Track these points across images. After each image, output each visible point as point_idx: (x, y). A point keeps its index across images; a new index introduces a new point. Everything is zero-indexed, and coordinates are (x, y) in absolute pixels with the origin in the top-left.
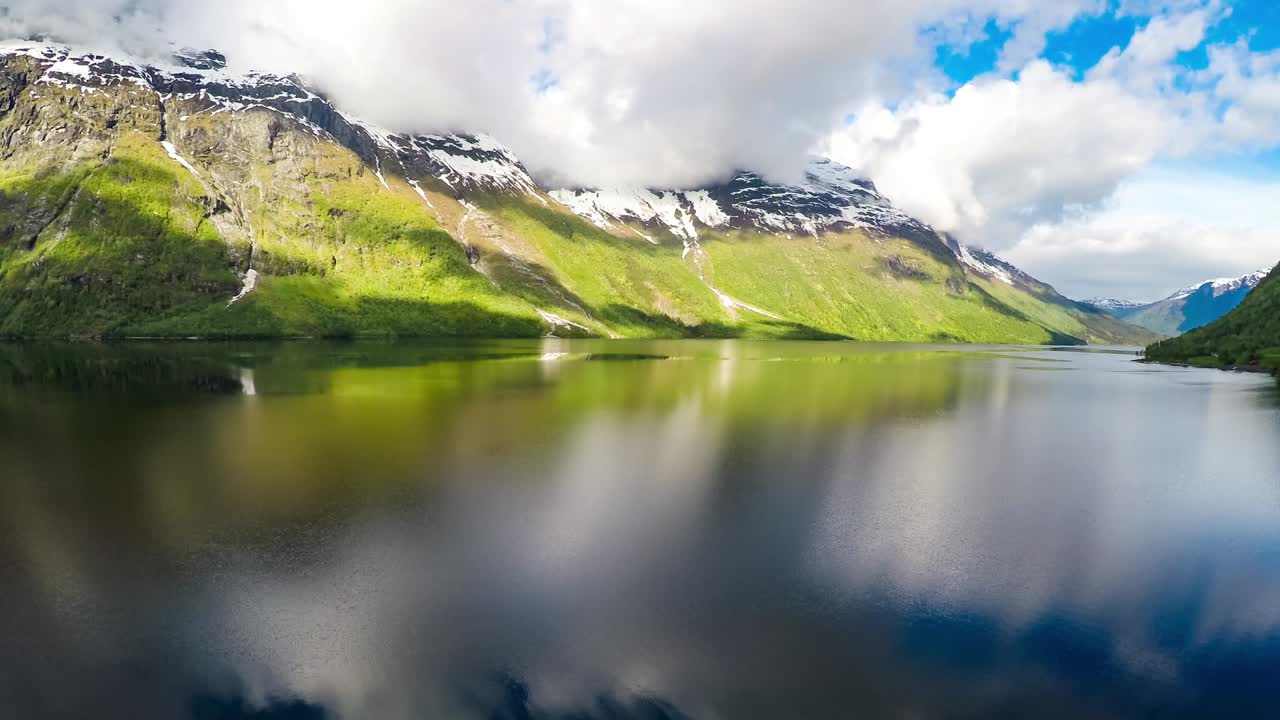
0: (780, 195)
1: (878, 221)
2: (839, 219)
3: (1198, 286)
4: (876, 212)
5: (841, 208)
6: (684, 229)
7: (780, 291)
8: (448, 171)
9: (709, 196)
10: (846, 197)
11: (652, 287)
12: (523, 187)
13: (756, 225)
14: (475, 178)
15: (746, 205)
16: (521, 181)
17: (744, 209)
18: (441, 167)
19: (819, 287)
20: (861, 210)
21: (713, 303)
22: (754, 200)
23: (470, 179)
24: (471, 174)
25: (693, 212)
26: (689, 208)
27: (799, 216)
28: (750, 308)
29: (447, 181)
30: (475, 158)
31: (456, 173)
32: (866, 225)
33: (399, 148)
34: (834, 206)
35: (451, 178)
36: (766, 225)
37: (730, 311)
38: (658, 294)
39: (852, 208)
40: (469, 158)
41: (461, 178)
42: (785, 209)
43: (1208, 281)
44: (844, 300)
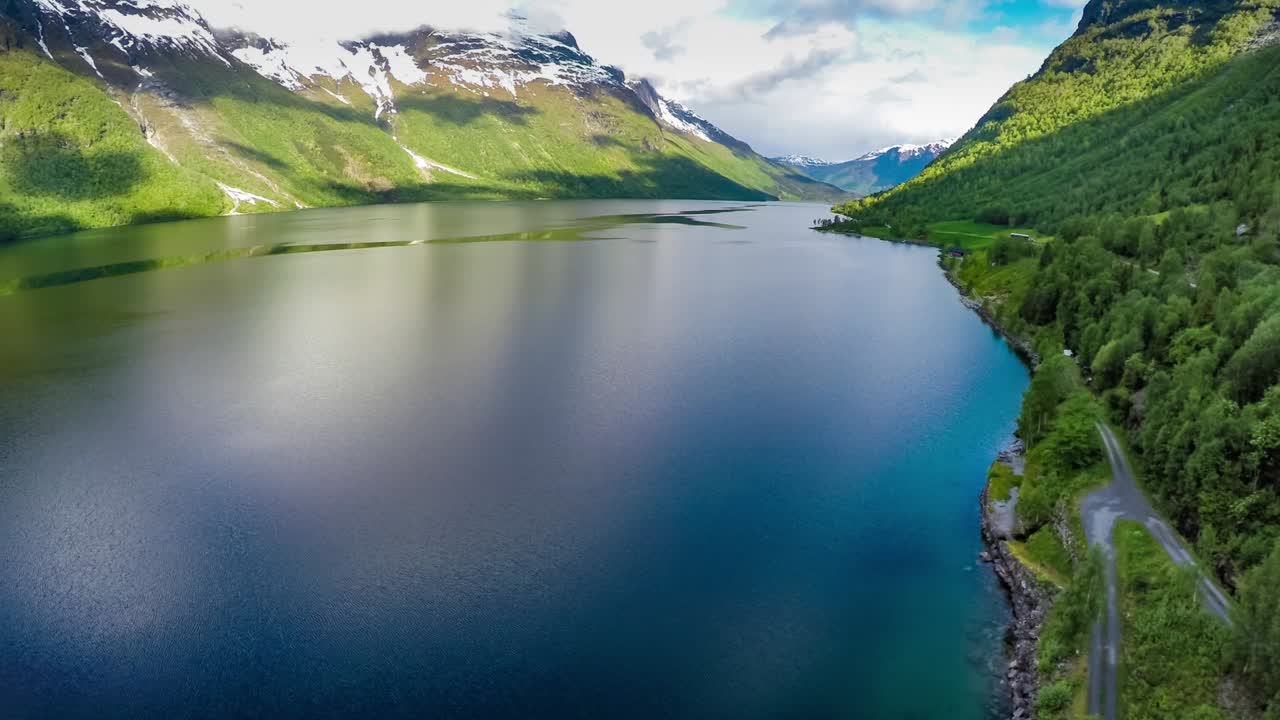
0: (480, 51)
1: (577, 78)
2: (537, 75)
3: (885, 150)
4: (576, 69)
5: (541, 65)
6: (378, 88)
7: (477, 151)
8: (120, 33)
9: (406, 51)
10: (547, 54)
11: (342, 151)
12: (204, 47)
13: (453, 81)
14: (151, 40)
15: (443, 61)
16: (202, 41)
17: (441, 65)
18: (113, 30)
20: (560, 67)
21: (408, 163)
22: (451, 56)
23: (145, 42)
24: (146, 35)
25: (387, 68)
26: (384, 64)
27: (498, 72)
28: (444, 168)
29: (119, 45)
30: (151, 17)
31: (130, 36)
32: (565, 82)
33: (65, 10)
34: (534, 63)
35: (124, 42)
36: (463, 82)
37: (424, 172)
38: (351, 160)
39: (552, 64)
40: (145, 17)
41: (136, 41)
42: (484, 65)
43: (895, 146)
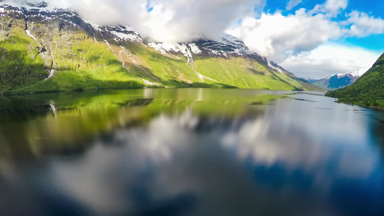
0: (217, 45)
1: (245, 53)
2: (234, 52)
3: (333, 75)
4: (244, 51)
5: (234, 49)
6: (188, 55)
7: (217, 74)
8: (117, 37)
9: (195, 45)
10: (236, 46)
11: (178, 72)
12: (140, 42)
13: (210, 54)
14: (125, 39)
15: (206, 48)
16: (139, 40)
18: (114, 36)
19: (228, 72)
20: (240, 50)
21: (197, 77)
22: (209, 46)
23: (123, 39)
24: (124, 38)
25: (191, 49)
26: (189, 48)
27: (222, 51)
28: (207, 78)
29: (116, 40)
30: (125, 33)
31: (119, 38)
32: (241, 54)
33: (101, 30)
34: (232, 49)
35: (117, 39)
36: (212, 54)
37: (201, 79)
38: (180, 74)
39: (237, 49)
40: (123, 33)
41: (121, 39)
42: (218, 49)
43: (336, 74)
44: (235, 76)
